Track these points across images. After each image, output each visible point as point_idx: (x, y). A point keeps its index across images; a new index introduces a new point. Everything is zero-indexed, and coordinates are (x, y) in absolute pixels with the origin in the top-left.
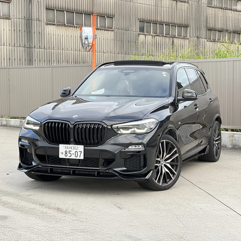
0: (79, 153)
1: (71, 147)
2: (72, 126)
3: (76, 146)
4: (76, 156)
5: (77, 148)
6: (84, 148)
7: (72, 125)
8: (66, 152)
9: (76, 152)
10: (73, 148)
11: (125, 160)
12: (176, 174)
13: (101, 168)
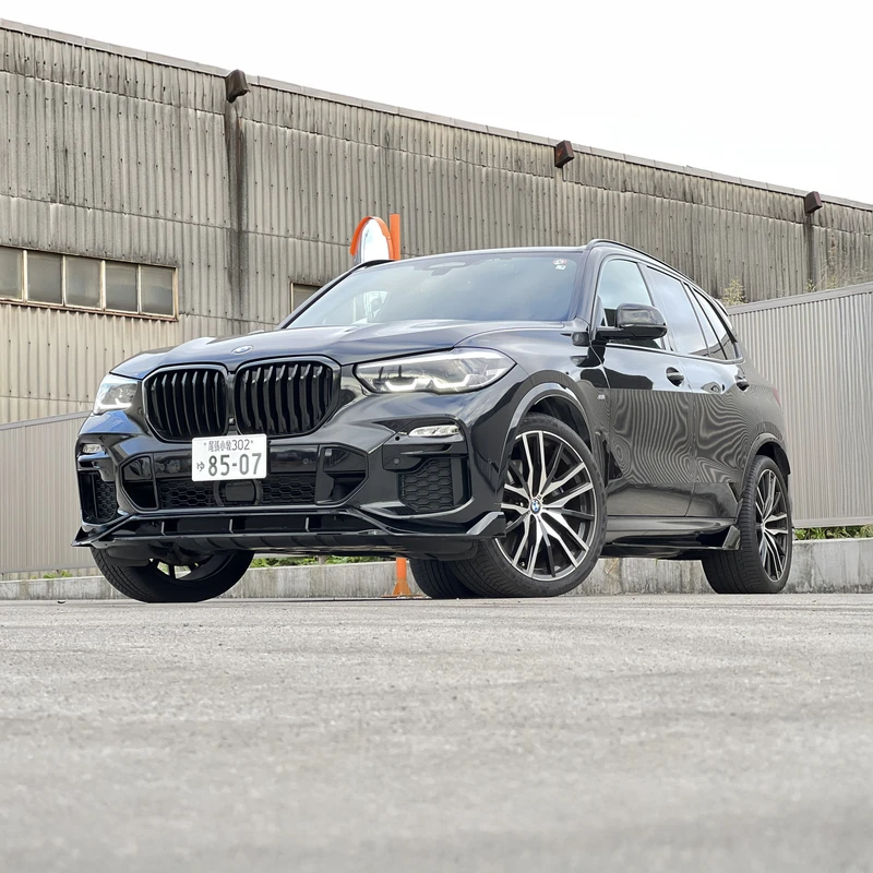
0: (252, 460)
1: (229, 444)
2: (229, 378)
3: (243, 437)
4: (244, 470)
5: (246, 443)
6: (268, 443)
7: (232, 372)
8: (213, 461)
9: (244, 459)
10: (233, 446)
11: (400, 476)
12: (587, 549)
13: (322, 506)
